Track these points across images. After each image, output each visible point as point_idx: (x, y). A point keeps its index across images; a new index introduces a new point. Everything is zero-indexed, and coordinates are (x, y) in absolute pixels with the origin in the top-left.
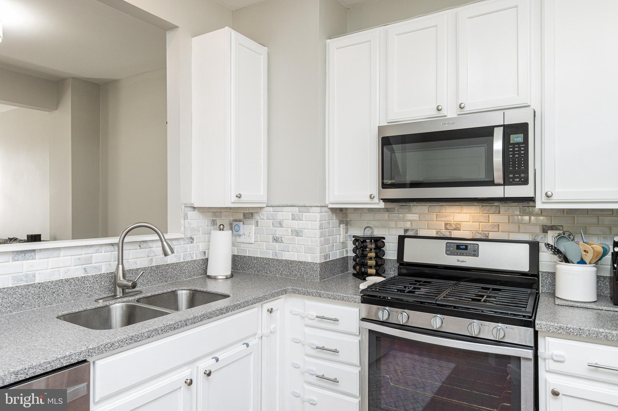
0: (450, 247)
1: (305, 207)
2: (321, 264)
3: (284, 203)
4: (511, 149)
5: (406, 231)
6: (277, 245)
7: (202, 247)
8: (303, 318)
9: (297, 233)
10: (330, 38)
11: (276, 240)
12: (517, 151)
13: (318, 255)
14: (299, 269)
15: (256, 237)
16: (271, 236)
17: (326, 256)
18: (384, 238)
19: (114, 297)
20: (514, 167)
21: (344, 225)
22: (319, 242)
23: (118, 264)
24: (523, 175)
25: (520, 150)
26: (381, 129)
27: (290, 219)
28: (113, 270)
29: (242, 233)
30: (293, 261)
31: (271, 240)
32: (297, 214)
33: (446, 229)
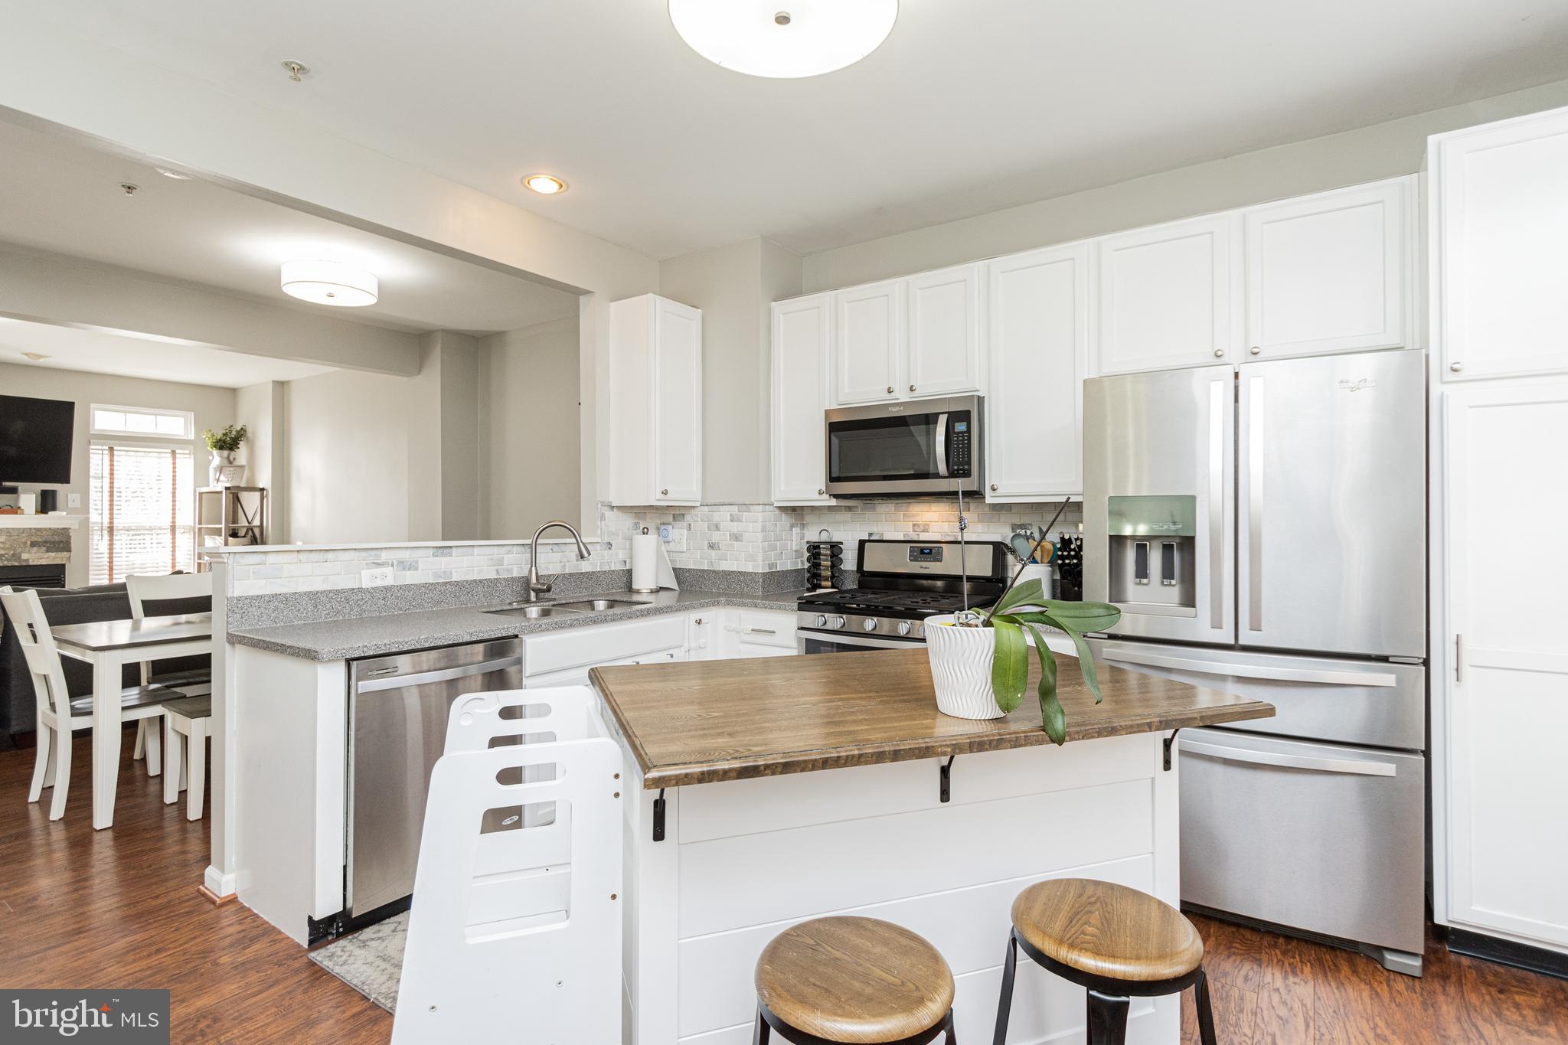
0: (914, 551)
1: (745, 506)
2: (764, 574)
3: (722, 501)
4: (955, 439)
5: (870, 534)
6: (713, 553)
7: (622, 555)
8: (738, 632)
9: (736, 537)
10: (775, 301)
11: (711, 546)
12: (961, 440)
13: (760, 562)
14: (739, 580)
15: (688, 544)
16: (706, 542)
17: (771, 566)
18: (842, 543)
19: (528, 601)
20: (958, 458)
21: (798, 529)
22: (761, 547)
23: (532, 566)
24: (966, 467)
25: (963, 440)
26: (827, 413)
27: (729, 520)
28: (525, 573)
29: (671, 539)
30: (732, 572)
31: (706, 547)
32: (736, 514)
33: (914, 531)
